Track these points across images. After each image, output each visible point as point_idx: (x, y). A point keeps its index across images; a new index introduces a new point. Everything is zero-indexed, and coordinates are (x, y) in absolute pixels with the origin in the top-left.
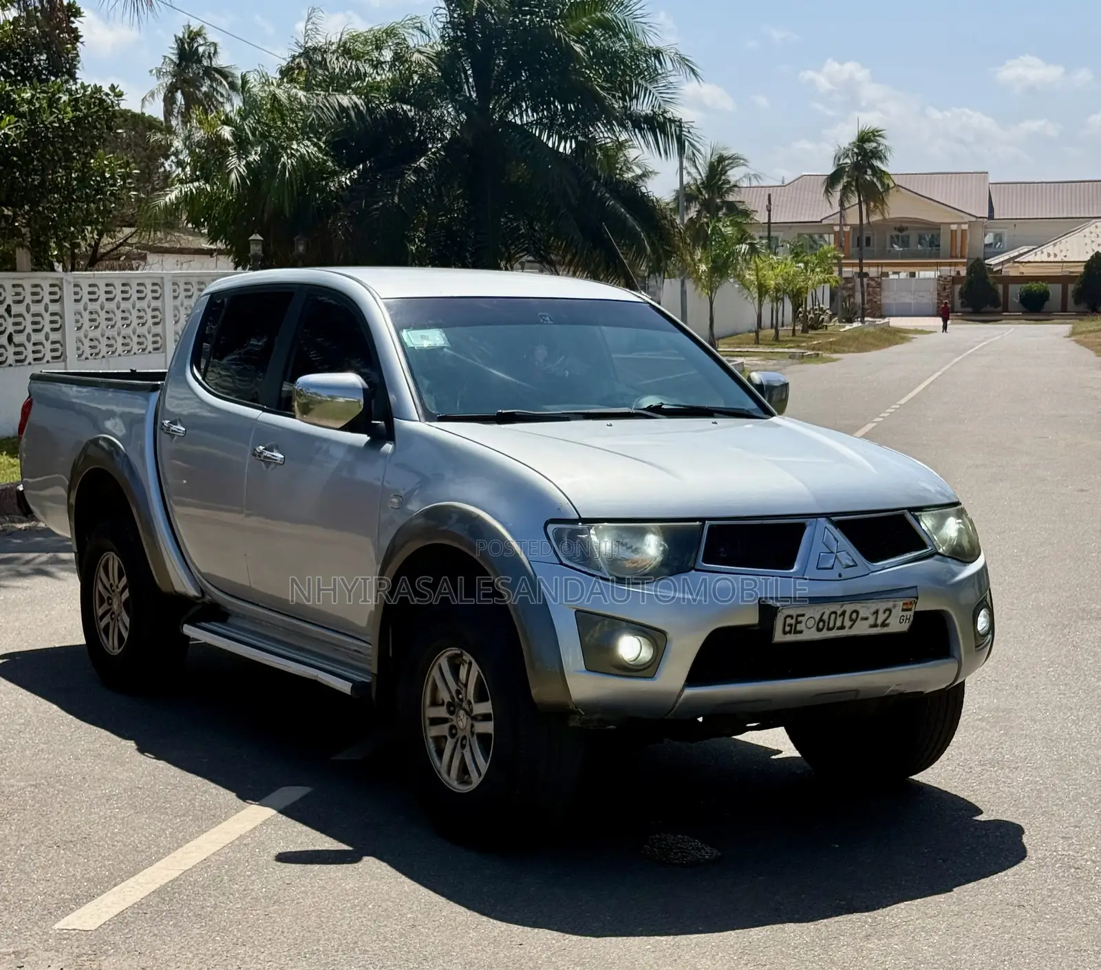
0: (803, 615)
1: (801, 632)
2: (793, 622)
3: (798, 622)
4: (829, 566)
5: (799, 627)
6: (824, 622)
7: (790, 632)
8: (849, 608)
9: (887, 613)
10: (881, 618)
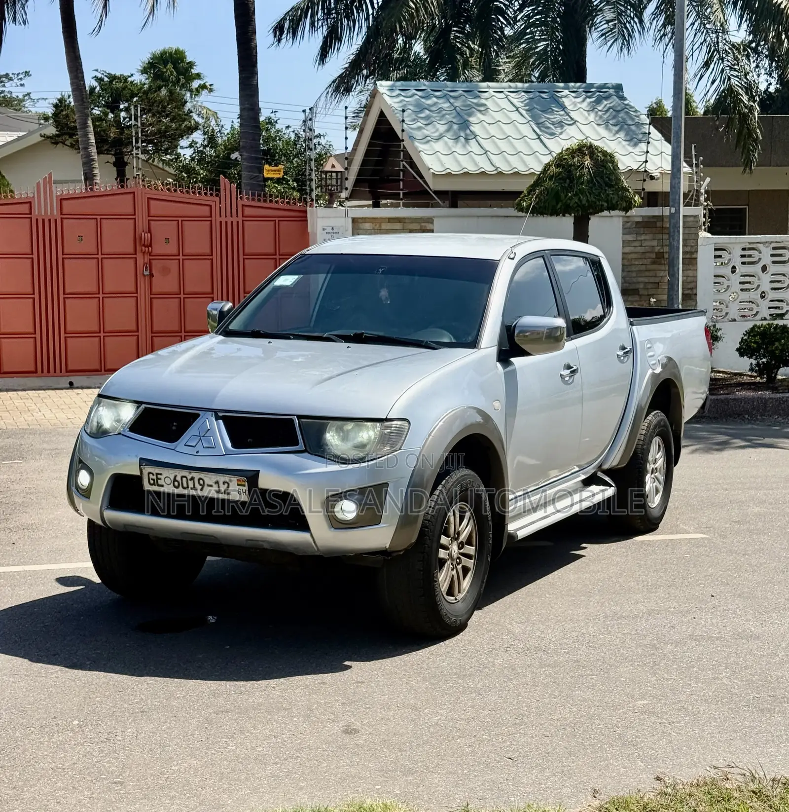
0: (161, 474)
1: (162, 486)
2: (154, 477)
3: (158, 479)
4: (194, 445)
5: (160, 482)
6: (178, 482)
7: (154, 484)
8: (197, 475)
9: (226, 485)
10: (223, 488)
